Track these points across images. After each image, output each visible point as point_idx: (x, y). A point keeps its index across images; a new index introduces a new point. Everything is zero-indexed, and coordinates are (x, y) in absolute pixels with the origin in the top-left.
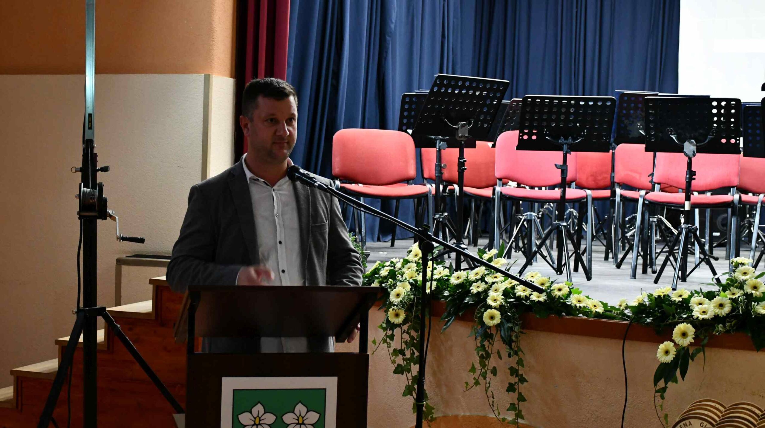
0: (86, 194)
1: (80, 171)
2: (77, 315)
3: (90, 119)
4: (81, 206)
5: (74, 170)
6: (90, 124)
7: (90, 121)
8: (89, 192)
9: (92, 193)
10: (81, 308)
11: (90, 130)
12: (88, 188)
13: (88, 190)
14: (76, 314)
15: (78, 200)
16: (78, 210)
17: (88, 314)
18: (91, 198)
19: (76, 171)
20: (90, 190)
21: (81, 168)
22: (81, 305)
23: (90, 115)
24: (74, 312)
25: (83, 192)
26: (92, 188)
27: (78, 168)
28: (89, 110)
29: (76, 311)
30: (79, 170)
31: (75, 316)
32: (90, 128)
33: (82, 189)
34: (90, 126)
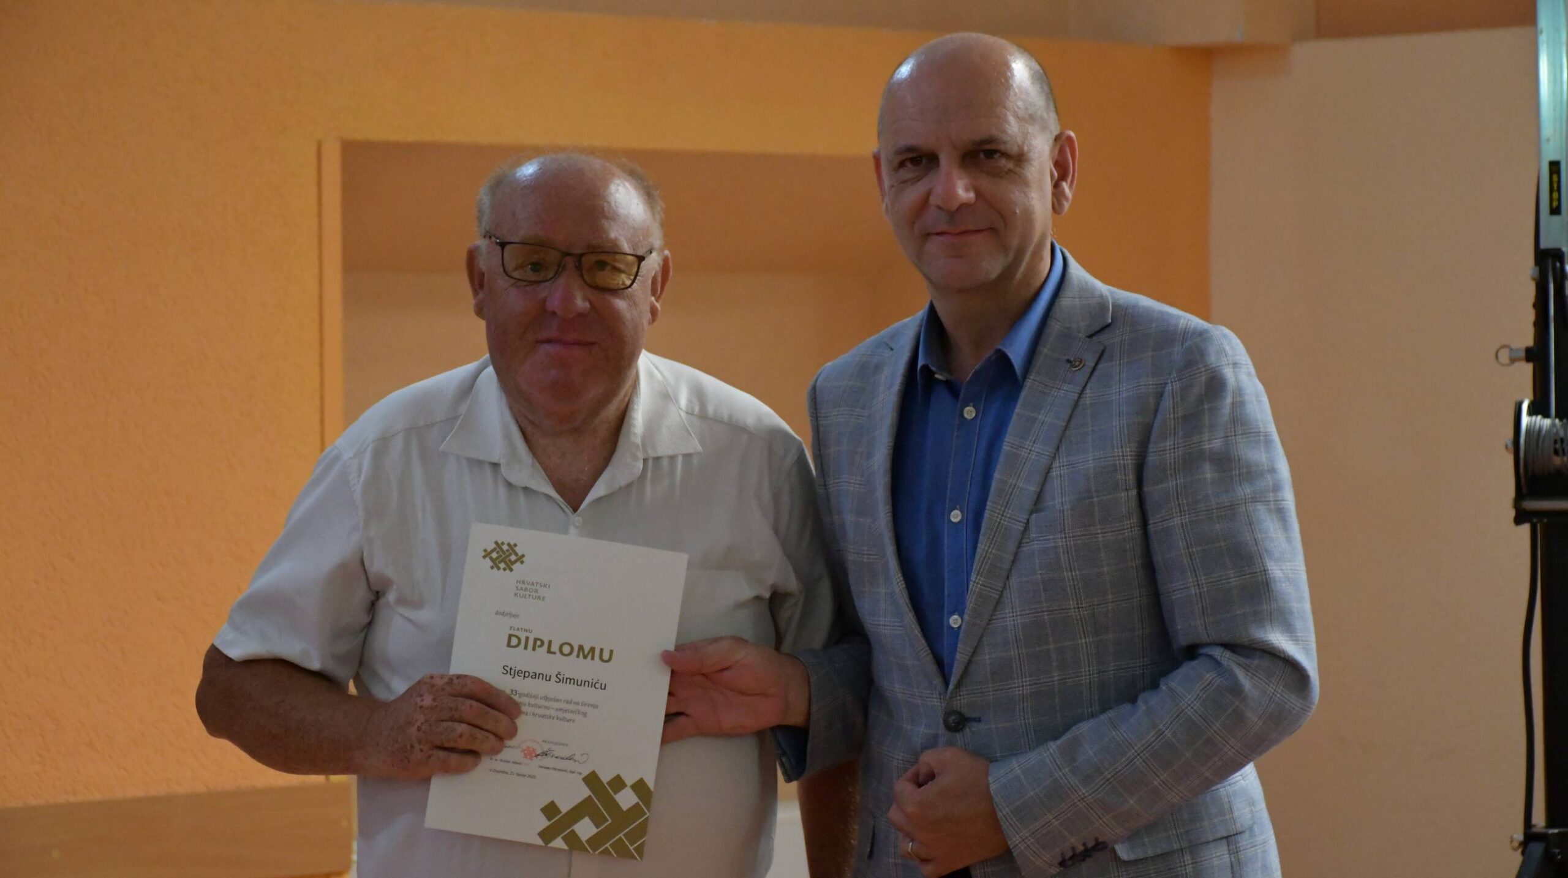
0: (1538, 440)
1: (1528, 359)
2: (1523, 853)
3: (1555, 178)
4: (1523, 481)
5: (1504, 356)
6: (1555, 195)
7: (1555, 187)
8: (1549, 432)
9: (1557, 431)
10: (1534, 830)
11: (1556, 218)
12: (1546, 415)
13: (1547, 422)
14: (1520, 850)
15: (1510, 459)
16: (1512, 493)
17: (1557, 851)
18: (1556, 452)
19: (1513, 360)
20: (1553, 425)
21: (1528, 351)
22: (1539, 818)
23: (1555, 166)
24: (1516, 844)
25: (1528, 431)
26: (1557, 416)
27: (1518, 350)
28: (1550, 152)
29: (1519, 836)
30: (1523, 354)
31: (1517, 859)
32: (1555, 211)
33: (1525, 420)
34: (1555, 204)
